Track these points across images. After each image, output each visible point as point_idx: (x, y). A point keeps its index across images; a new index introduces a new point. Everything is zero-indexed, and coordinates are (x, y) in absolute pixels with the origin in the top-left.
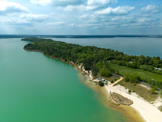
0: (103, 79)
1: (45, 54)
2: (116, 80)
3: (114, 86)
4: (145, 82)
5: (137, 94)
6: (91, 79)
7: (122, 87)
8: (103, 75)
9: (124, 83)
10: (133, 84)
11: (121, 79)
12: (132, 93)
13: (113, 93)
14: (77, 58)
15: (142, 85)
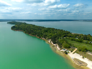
0: (66, 50)
1: (26, 33)
2: (73, 50)
3: (73, 54)
4: (89, 51)
5: (87, 58)
6: (59, 50)
7: (78, 54)
8: (66, 47)
9: (78, 52)
10: (84, 53)
11: (76, 49)
12: (85, 58)
13: (75, 58)
14: (46, 36)
15: (89, 53)
